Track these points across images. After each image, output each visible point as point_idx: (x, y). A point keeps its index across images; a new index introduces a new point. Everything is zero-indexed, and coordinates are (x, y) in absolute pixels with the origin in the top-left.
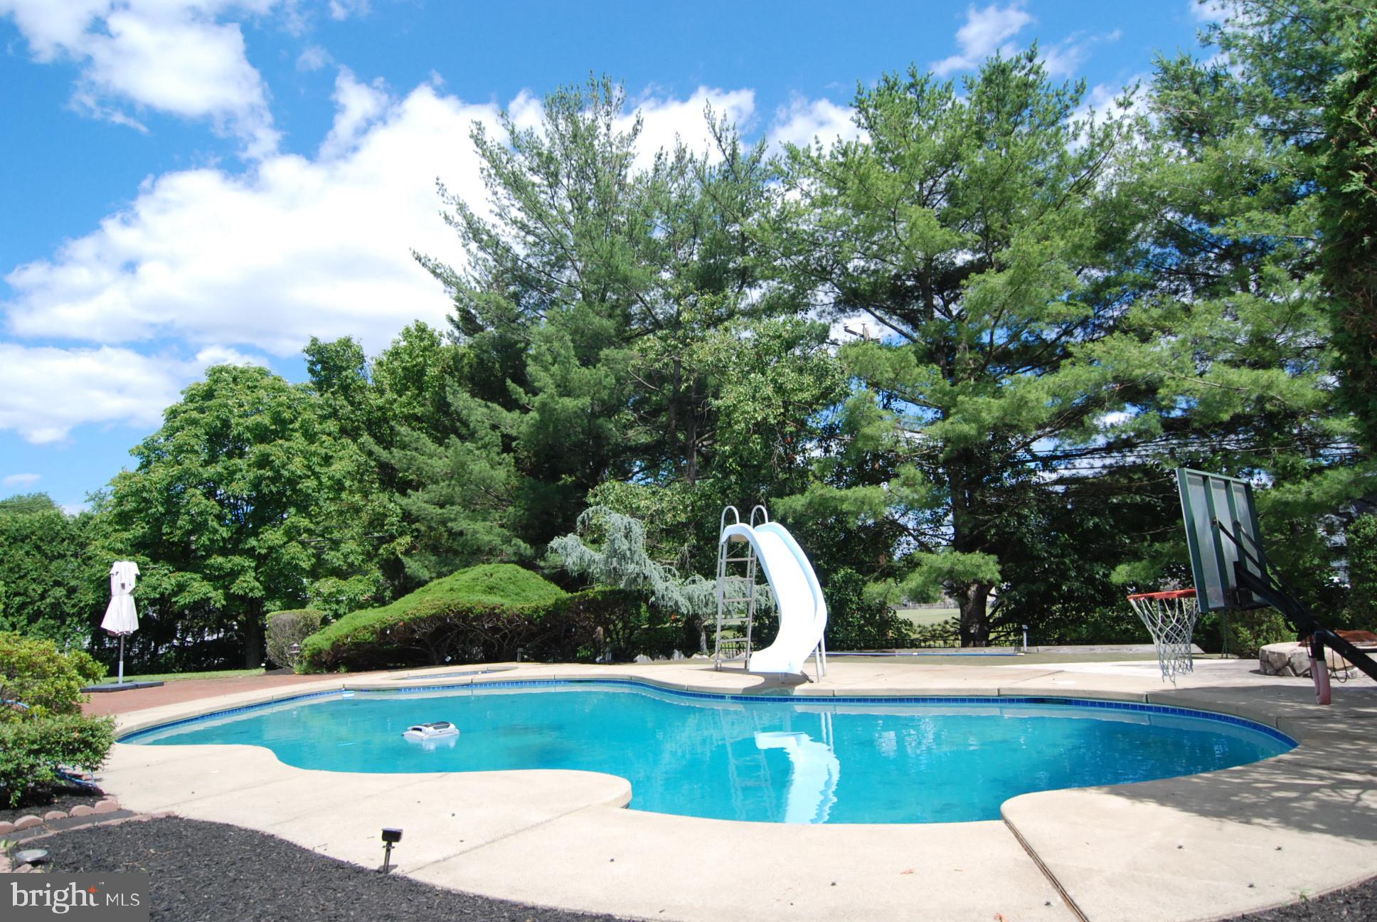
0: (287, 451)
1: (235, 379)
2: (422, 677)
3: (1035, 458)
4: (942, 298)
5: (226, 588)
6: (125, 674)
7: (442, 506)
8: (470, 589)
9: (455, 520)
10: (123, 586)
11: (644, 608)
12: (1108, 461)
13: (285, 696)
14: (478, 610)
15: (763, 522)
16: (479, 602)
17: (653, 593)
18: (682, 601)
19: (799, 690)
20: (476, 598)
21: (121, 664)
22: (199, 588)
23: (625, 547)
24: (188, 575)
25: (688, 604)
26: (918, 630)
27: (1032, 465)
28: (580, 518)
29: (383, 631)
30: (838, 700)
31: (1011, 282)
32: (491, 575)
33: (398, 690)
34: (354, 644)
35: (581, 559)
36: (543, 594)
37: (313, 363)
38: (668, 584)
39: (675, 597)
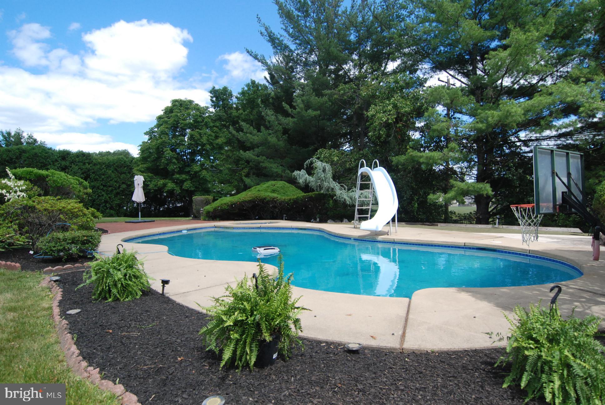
0: (200, 134)
1: (181, 105)
2: (246, 224)
3: (520, 140)
4: (483, 64)
5: (181, 187)
6: (141, 217)
7: (258, 157)
8: (266, 190)
9: (263, 162)
10: (138, 184)
11: (331, 202)
12: (559, 142)
13: (192, 228)
14: (268, 199)
15: (377, 167)
16: (268, 196)
17: (335, 195)
18: (347, 199)
19: (380, 238)
20: (267, 194)
21: (140, 213)
22: (170, 185)
23: (322, 176)
24: (167, 181)
25: (350, 200)
26: (458, 215)
27: (518, 144)
28: (305, 163)
29: (232, 205)
30: (396, 243)
31: (510, 55)
32: (274, 185)
33: (234, 228)
34: (221, 210)
35: (306, 180)
36: (293, 193)
37: (212, 97)
38: (342, 191)
39: (344, 197)
